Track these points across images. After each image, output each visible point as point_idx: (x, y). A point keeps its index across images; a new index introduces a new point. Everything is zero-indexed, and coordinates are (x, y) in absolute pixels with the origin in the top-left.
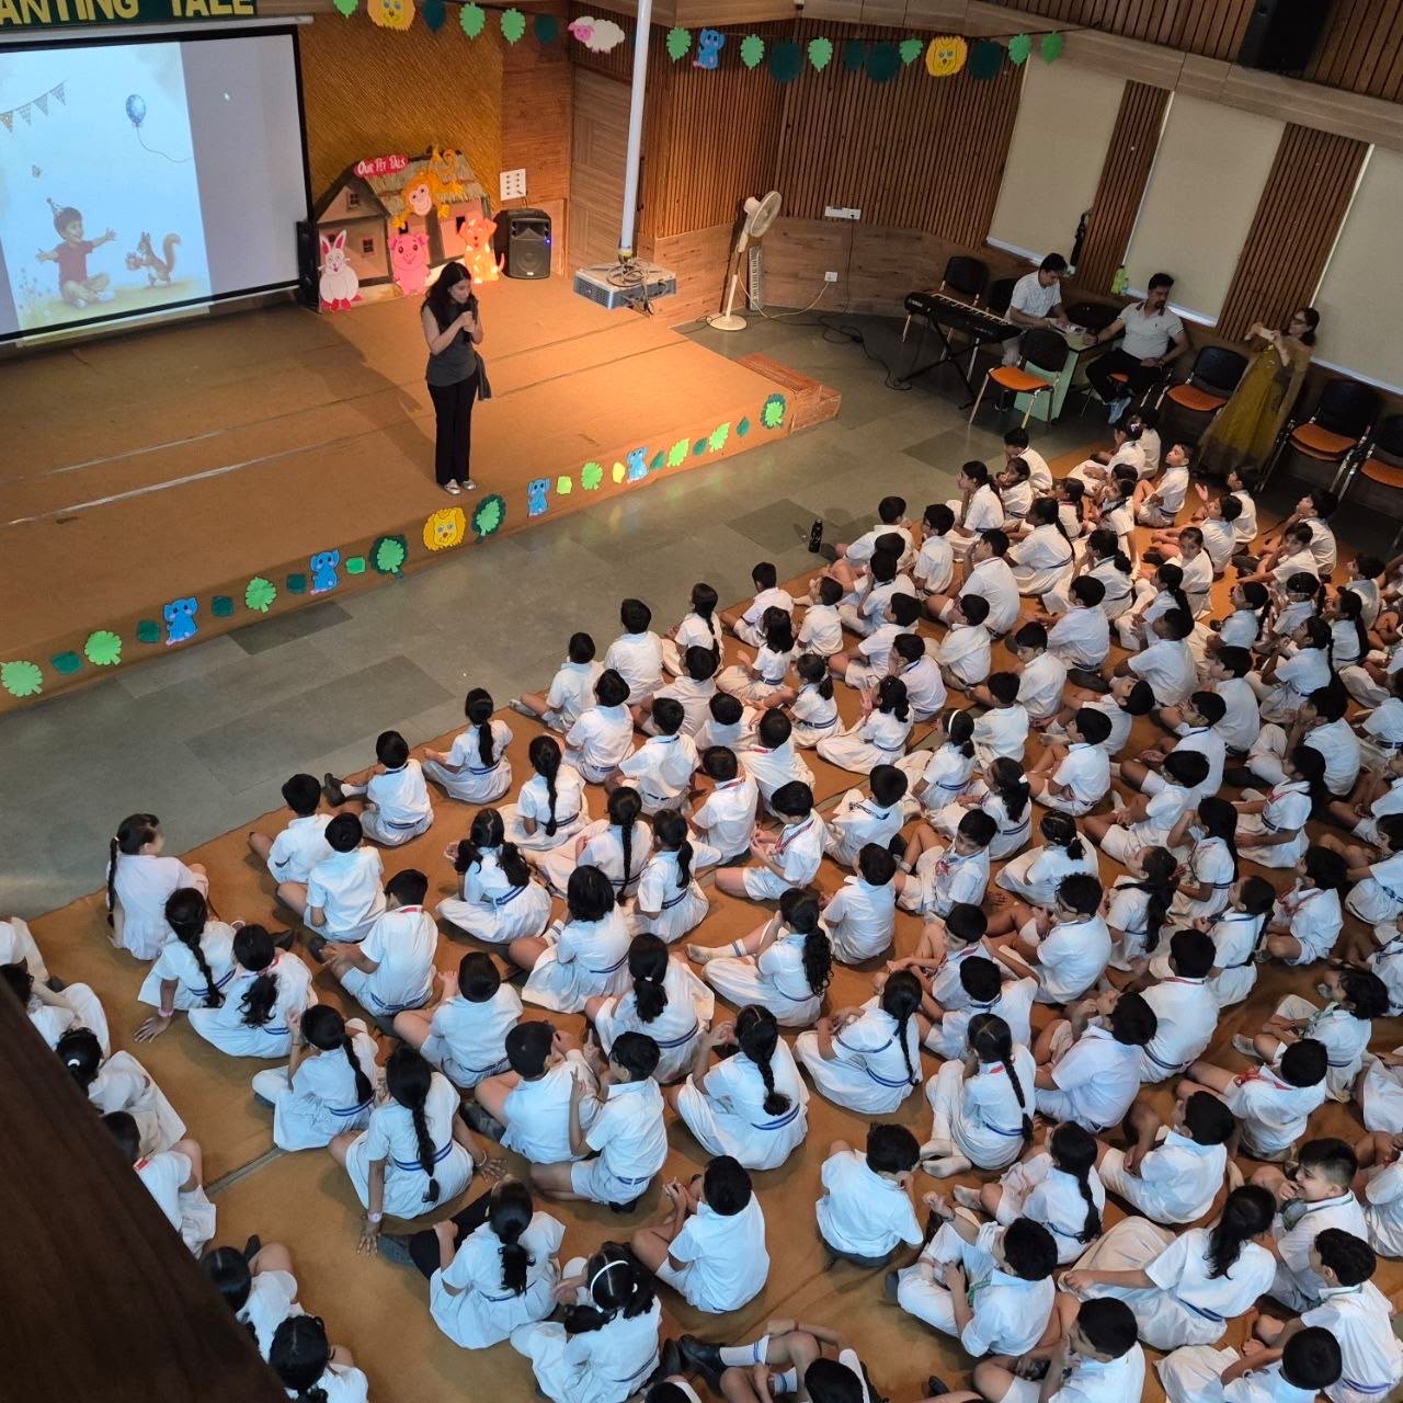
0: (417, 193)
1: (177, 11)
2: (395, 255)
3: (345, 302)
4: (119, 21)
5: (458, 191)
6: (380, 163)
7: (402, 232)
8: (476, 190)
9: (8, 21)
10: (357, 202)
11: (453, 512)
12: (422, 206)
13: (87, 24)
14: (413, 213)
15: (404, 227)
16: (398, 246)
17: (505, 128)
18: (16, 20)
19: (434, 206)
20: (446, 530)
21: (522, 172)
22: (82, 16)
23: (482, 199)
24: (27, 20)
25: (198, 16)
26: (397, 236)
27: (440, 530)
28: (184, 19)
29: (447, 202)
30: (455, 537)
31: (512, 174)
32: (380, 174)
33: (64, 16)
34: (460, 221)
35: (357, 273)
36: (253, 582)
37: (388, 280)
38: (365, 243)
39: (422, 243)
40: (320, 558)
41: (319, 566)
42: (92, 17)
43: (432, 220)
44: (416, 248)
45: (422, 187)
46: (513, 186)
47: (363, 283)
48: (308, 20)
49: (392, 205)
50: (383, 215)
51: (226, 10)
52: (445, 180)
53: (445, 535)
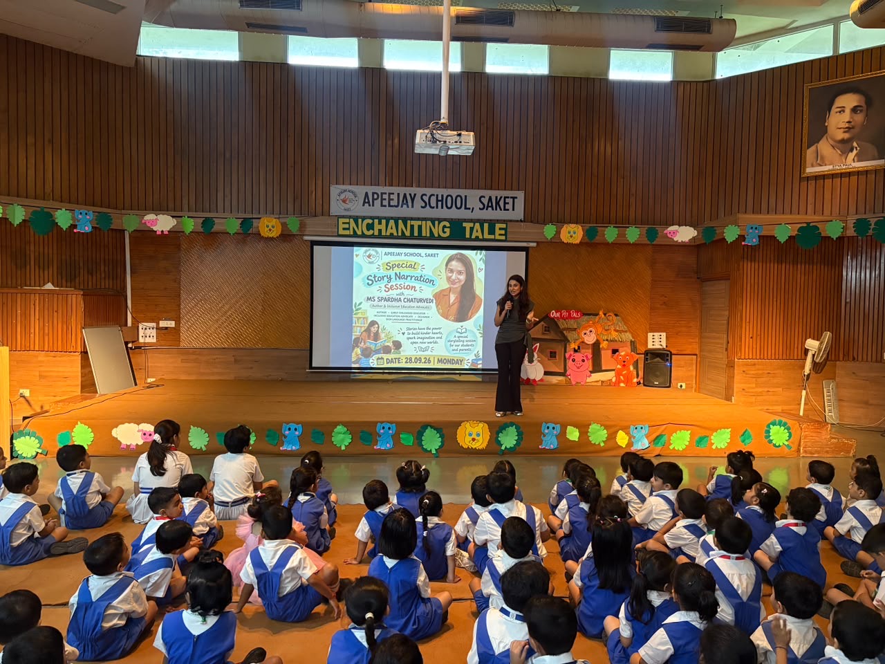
0: (588, 332)
1: (468, 236)
2: (570, 363)
3: (534, 380)
4: (440, 238)
5: (614, 335)
6: (565, 314)
7: (575, 351)
8: (628, 337)
9: (392, 234)
10: (548, 331)
11: (481, 425)
12: (590, 339)
13: (426, 238)
14: (583, 342)
15: (576, 348)
16: (572, 357)
17: (652, 309)
18: (395, 234)
19: (597, 340)
20: (474, 436)
21: (664, 335)
22: (424, 234)
23: (631, 341)
24: (400, 234)
25: (477, 239)
26: (572, 353)
27: (470, 435)
28: (470, 239)
29: (607, 340)
30: (481, 444)
31: (657, 334)
32: (563, 318)
33: (416, 234)
34: (615, 351)
35: (544, 368)
36: (338, 427)
37: (563, 374)
38: (551, 352)
39: (588, 359)
40: (383, 425)
41: (382, 431)
42: (428, 235)
43: (596, 347)
44: (583, 361)
45: (591, 329)
46: (657, 341)
47: (546, 373)
48: (534, 245)
49: (570, 336)
50: (565, 341)
51: (492, 237)
52: (606, 328)
53: (474, 440)
